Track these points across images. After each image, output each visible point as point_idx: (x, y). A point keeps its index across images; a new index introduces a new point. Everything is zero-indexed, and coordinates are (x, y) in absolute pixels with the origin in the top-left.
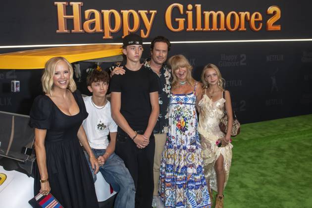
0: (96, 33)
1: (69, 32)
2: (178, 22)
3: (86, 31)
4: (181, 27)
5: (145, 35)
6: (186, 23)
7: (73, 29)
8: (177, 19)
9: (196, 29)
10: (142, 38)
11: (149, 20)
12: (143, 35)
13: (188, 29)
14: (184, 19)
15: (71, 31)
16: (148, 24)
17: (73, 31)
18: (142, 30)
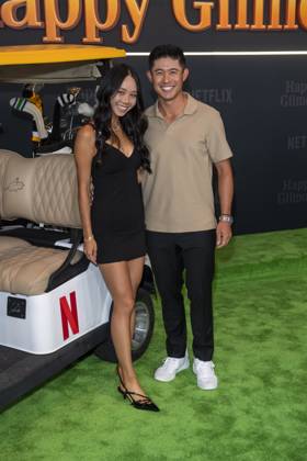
0: (28, 29)
2: (199, 10)
3: (7, 23)
4: (205, 22)
5: (131, 35)
6: (215, 11)
8: (196, 4)
9: (237, 26)
10: (125, 43)
11: (140, 5)
12: (127, 38)
13: (219, 26)
14: (212, 4)
16: (138, 14)
18: (124, 26)
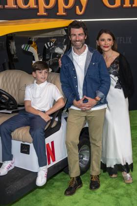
0: (30, 9)
1: (2, 8)
3: (20, 7)
4: (118, 3)
5: (81, 11)
7: (7, 5)
9: (134, 5)
10: (77, 15)
12: (79, 12)
13: (124, 5)
15: (4, 7)
17: (6, 6)
18: (77, 7)
